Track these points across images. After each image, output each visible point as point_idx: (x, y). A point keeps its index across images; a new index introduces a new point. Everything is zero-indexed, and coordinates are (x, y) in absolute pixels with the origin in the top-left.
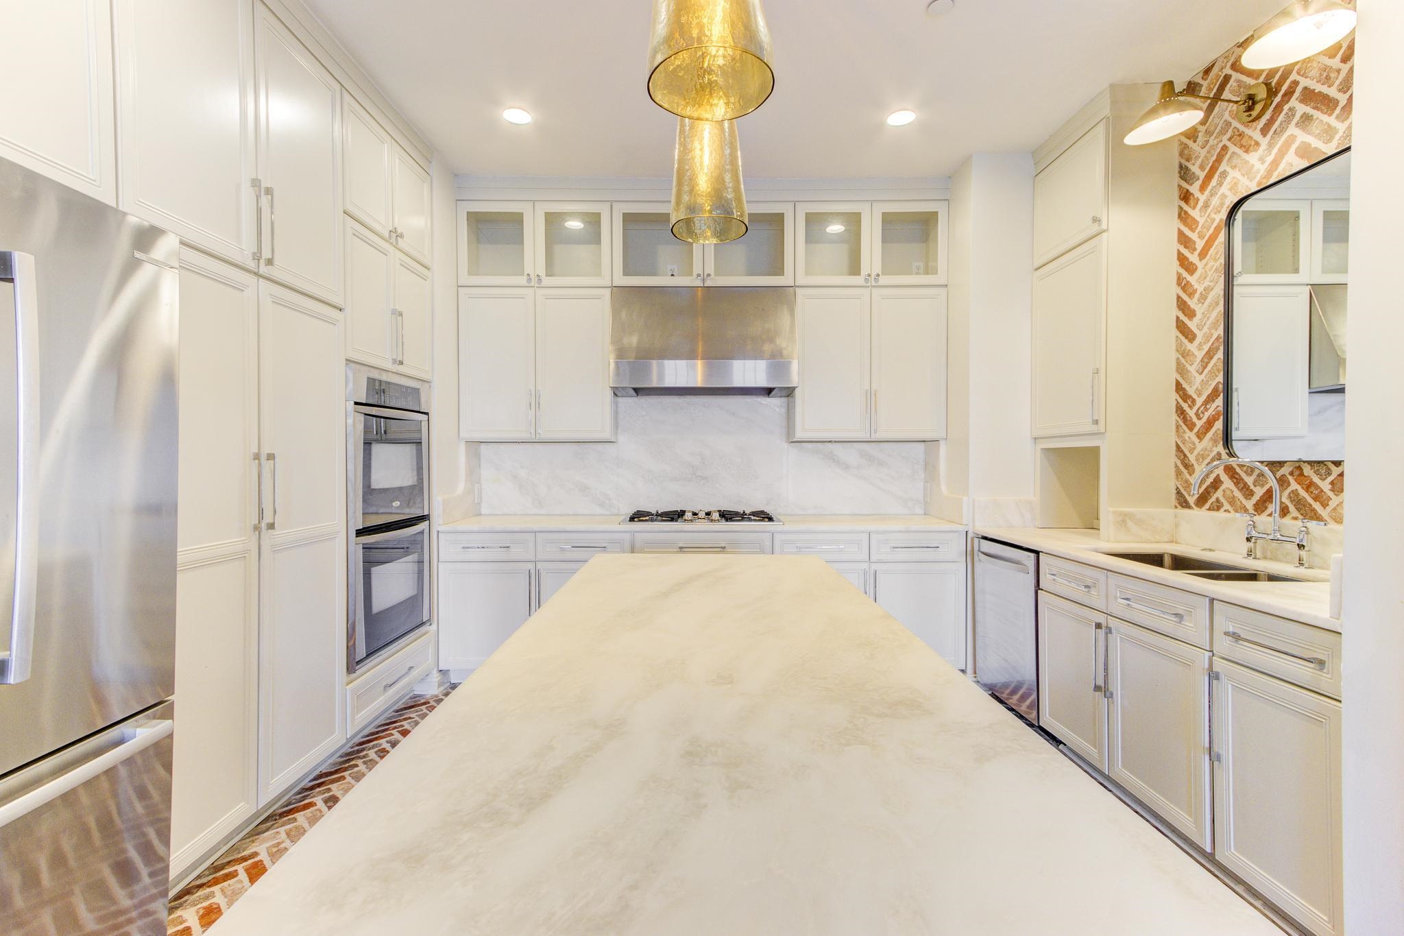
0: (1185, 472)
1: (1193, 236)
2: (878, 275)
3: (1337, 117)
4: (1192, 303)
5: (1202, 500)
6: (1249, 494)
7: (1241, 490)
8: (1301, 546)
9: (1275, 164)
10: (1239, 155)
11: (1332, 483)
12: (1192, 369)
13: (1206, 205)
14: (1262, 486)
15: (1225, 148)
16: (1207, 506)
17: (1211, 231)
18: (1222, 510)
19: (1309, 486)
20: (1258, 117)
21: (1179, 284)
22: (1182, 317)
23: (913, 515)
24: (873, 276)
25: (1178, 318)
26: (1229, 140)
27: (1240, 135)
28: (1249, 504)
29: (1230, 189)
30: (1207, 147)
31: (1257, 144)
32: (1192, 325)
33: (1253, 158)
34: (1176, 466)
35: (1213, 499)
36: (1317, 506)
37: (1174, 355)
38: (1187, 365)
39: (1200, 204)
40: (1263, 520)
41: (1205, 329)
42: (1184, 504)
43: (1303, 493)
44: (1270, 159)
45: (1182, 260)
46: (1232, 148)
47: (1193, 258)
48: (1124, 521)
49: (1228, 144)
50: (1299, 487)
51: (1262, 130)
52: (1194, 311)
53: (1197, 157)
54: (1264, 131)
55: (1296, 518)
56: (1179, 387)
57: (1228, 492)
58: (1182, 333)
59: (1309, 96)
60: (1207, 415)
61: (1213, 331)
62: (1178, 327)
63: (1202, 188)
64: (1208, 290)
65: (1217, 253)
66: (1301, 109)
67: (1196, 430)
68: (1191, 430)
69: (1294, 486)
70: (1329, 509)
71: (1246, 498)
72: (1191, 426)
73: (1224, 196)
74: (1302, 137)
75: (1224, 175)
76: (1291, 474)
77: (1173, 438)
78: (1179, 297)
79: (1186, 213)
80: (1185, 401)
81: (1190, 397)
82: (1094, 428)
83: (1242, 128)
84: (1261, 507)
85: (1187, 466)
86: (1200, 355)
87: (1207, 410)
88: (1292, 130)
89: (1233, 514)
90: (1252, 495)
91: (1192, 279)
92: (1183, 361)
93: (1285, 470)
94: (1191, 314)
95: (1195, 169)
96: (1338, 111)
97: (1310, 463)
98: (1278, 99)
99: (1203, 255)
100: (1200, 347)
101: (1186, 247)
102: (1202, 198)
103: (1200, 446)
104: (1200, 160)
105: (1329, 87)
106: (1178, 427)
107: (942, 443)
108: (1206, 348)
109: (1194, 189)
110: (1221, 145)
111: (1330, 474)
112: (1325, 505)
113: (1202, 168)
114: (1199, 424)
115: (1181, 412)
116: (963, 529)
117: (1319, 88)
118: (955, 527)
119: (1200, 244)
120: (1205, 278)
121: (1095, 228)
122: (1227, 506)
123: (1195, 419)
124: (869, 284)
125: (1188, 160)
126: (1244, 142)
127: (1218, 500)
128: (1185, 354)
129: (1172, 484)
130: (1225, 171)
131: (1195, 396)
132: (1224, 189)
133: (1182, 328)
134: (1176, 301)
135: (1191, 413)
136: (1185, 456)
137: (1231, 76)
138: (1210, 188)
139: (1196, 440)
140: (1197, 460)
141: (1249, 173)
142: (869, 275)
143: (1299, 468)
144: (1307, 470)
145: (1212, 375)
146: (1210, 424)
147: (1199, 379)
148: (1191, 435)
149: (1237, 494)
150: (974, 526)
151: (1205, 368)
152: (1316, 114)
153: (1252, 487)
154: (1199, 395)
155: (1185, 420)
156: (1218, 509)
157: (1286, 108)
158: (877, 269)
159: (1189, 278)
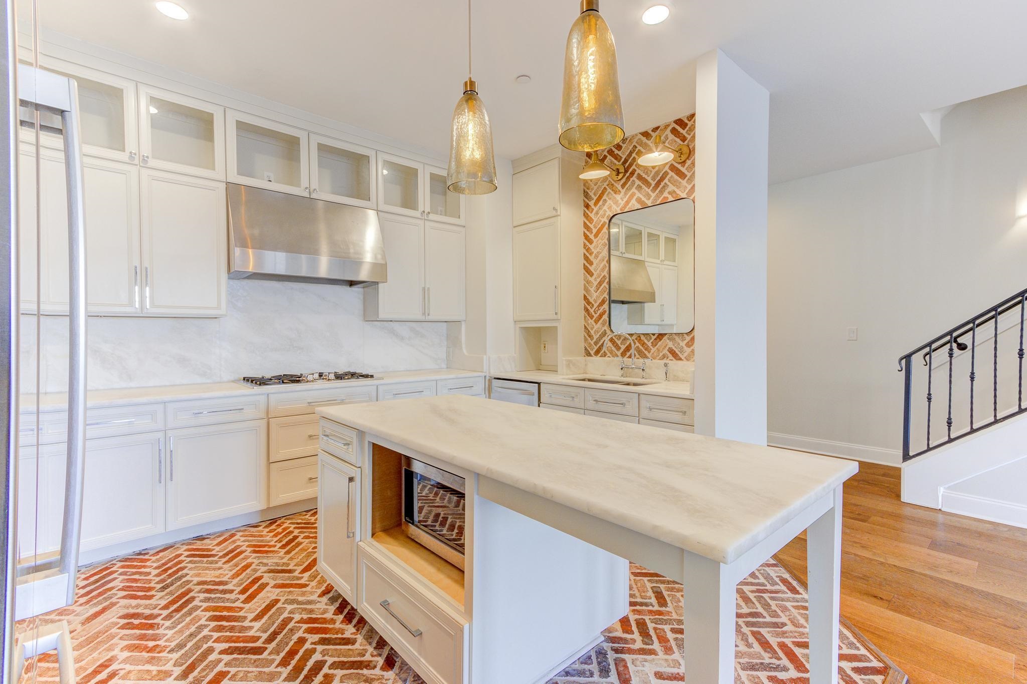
0: (589, 339)
1: (591, 226)
2: (429, 213)
3: (651, 190)
4: (591, 258)
5: (597, 353)
6: (618, 348)
7: (615, 347)
8: (643, 370)
9: (627, 203)
10: (612, 195)
11: (652, 343)
12: (592, 290)
13: (597, 213)
14: (624, 345)
15: (605, 188)
16: (600, 355)
17: (600, 226)
18: (607, 356)
19: (643, 344)
20: (620, 180)
21: (585, 248)
22: (586, 264)
23: (441, 368)
24: (426, 212)
25: (584, 264)
26: (608, 185)
27: (612, 185)
28: (619, 353)
29: (608, 208)
30: (597, 186)
31: (620, 191)
32: (592, 268)
33: (618, 197)
34: (584, 336)
35: (602, 352)
36: (646, 352)
37: (583, 282)
38: (590, 288)
39: (594, 212)
40: (625, 359)
41: (598, 271)
42: (588, 354)
43: (641, 347)
44: (625, 200)
45: (586, 237)
46: (609, 190)
47: (592, 237)
48: (569, 364)
49: (607, 187)
50: (639, 345)
51: (621, 185)
52: (592, 262)
53: (592, 189)
54: (623, 186)
55: (638, 358)
56: (585, 298)
57: (609, 348)
58: (587, 272)
59: (640, 177)
60: (599, 312)
61: (602, 273)
62: (584, 269)
63: (596, 204)
64: (599, 253)
65: (603, 237)
66: (638, 182)
67: (594, 319)
68: (592, 319)
69: (638, 344)
70: (651, 353)
71: (617, 350)
72: (592, 317)
73: (605, 211)
74: (638, 195)
75: (605, 201)
76: (636, 339)
77: (583, 323)
78: (585, 254)
79: (587, 214)
80: (589, 305)
81: (591, 303)
82: (555, 317)
83: (613, 182)
84: (623, 354)
85: (590, 336)
86: (595, 283)
87: (599, 310)
88: (634, 190)
89: (612, 358)
90: (620, 349)
91: (591, 247)
92: (587, 285)
93: (634, 337)
94: (591, 263)
95: (591, 194)
96: (651, 188)
97: (643, 334)
98: (628, 174)
99: (596, 236)
100: (595, 280)
101: (588, 230)
102: (595, 209)
103: (596, 327)
104: (594, 191)
105: (648, 176)
106: (585, 317)
107: (463, 323)
108: (598, 280)
109: (591, 203)
110: (603, 187)
111: (651, 339)
112: (649, 352)
113: (595, 194)
114: (596, 316)
115: (587, 310)
116: (483, 374)
117: (644, 176)
118: (480, 374)
119: (595, 231)
120: (597, 247)
121: (554, 213)
122: (609, 354)
123: (593, 314)
124: (423, 218)
125: (588, 189)
126: (614, 188)
127: (605, 352)
128: (588, 282)
129: (583, 345)
130: (606, 199)
131: (593, 303)
132: (605, 208)
133: (586, 269)
134: (583, 256)
135: (592, 311)
136: (589, 331)
137: (607, 156)
138: (599, 205)
139: (594, 324)
140: (595, 333)
141: (616, 203)
142: (424, 212)
143: (639, 336)
144: (643, 338)
145: (602, 293)
146: (601, 316)
147: (595, 295)
148: (591, 321)
149: (613, 348)
150: (489, 373)
151: (598, 290)
152: (643, 186)
153: (620, 345)
154: (596, 302)
155: (589, 314)
156: (605, 356)
157: (631, 179)
158: (428, 209)
159: (590, 246)
